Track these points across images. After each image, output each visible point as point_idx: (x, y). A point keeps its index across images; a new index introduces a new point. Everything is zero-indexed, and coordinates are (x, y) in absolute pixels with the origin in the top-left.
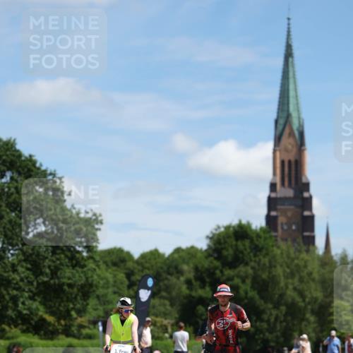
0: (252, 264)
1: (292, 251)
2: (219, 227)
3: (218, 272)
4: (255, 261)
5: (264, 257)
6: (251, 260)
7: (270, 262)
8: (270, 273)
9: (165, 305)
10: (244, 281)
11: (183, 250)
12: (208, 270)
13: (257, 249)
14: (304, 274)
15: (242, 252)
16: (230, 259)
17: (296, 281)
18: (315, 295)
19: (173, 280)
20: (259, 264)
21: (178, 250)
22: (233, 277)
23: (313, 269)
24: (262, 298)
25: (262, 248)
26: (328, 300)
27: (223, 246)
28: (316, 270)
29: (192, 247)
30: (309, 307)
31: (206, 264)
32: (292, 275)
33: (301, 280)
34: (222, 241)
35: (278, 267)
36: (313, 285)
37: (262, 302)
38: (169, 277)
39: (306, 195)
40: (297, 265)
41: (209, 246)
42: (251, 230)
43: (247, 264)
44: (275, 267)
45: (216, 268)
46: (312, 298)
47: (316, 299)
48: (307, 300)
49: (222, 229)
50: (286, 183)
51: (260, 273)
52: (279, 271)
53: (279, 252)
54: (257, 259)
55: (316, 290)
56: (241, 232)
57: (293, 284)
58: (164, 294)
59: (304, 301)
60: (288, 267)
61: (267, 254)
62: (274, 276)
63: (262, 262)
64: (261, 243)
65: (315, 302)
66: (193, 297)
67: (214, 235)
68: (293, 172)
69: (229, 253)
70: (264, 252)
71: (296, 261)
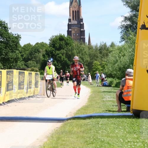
0: (66, 49)
1: (79, 44)
2: (53, 36)
3: (54, 52)
4: (66, 48)
5: (70, 47)
6: (65, 48)
7: (72, 48)
8: (72, 52)
9: (34, 63)
10: (63, 55)
11: (39, 44)
12: (50, 51)
13: (67, 44)
14: (83, 52)
15: (62, 45)
16: (58, 47)
17: (80, 55)
18: (87, 59)
19: (37, 54)
20: (68, 49)
21: (37, 44)
22: (59, 53)
23: (86, 50)
24: (69, 60)
25: (69, 44)
26: (91, 61)
27: (55, 43)
28: (87, 51)
29: (42, 42)
30: (85, 63)
31: (50, 49)
32: (79, 53)
33: (82, 54)
34: (55, 41)
35: (75, 50)
36: (86, 56)
37: (69, 62)
38: (35, 53)
39: (82, 23)
40: (81, 49)
41: (50, 43)
42: (65, 37)
43: (64, 49)
44: (73, 50)
45: (53, 50)
46: (86, 60)
47: (87, 61)
48: (84, 61)
49: (54, 37)
50: (74, 19)
51: (68, 52)
52: (75, 51)
53: (75, 45)
54: (67, 47)
55: (87, 57)
56: (61, 38)
57: (79, 56)
58: (34, 59)
59: (83, 61)
60: (78, 50)
61: (71, 46)
62: (73, 53)
63: (69, 49)
64: (68, 42)
65: (87, 62)
66: (45, 60)
67: (52, 39)
68: (77, 15)
69: (57, 45)
70: (70, 45)
71: (80, 48)
